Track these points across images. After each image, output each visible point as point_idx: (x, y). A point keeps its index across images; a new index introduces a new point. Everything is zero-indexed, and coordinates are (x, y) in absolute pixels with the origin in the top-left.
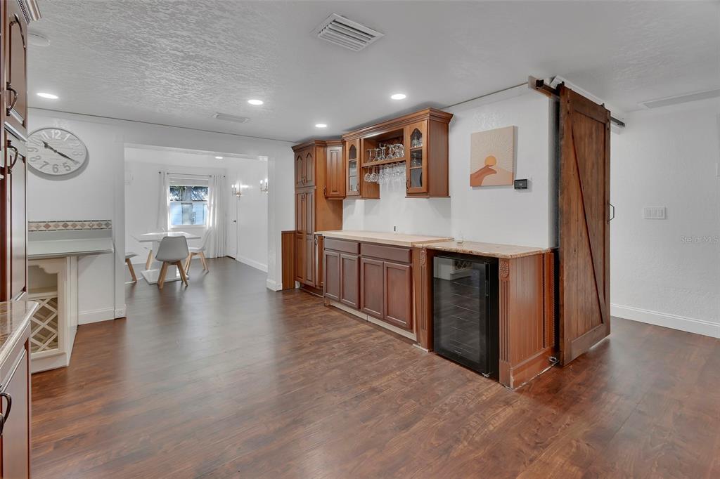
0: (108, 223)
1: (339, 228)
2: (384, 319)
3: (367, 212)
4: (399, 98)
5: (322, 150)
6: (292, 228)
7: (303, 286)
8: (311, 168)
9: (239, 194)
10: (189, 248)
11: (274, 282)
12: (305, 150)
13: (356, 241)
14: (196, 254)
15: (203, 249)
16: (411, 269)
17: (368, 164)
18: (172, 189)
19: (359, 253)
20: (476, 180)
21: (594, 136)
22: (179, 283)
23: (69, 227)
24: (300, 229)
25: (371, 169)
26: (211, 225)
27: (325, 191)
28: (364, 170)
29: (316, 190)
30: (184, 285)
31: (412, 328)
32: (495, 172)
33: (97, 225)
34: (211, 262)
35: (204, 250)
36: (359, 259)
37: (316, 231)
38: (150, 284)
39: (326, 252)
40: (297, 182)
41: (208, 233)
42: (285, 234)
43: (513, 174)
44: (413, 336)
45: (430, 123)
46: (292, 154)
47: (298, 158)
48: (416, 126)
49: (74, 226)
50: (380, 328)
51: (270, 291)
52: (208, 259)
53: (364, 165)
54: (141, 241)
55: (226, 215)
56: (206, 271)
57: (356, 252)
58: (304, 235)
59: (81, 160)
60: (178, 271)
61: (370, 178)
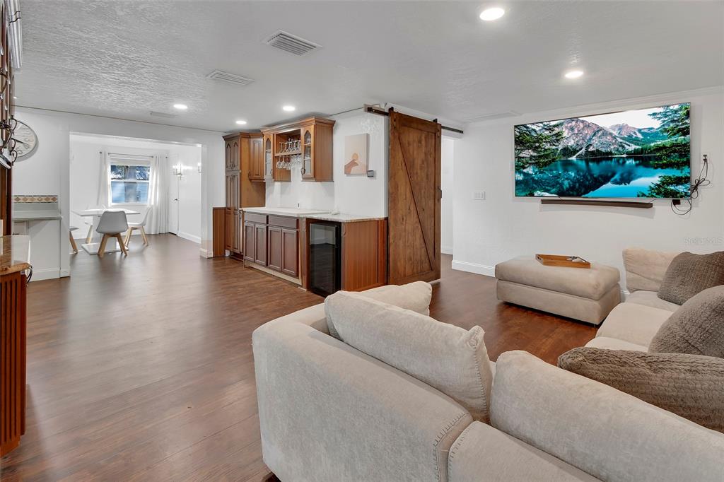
0: (54, 198)
1: (263, 205)
2: (281, 272)
3: (282, 192)
4: (289, 109)
5: (247, 140)
6: (222, 204)
7: (232, 254)
8: (237, 155)
9: (180, 174)
10: (128, 223)
11: (206, 251)
12: (233, 140)
13: (264, 214)
14: (135, 229)
15: (143, 224)
16: (298, 232)
17: (279, 154)
18: (113, 168)
19: (267, 223)
20: (348, 170)
21: (423, 142)
22: (118, 254)
23: (21, 201)
24: (229, 206)
25: (282, 158)
26: (153, 204)
27: (249, 174)
28: (276, 159)
29: (241, 174)
30: (124, 254)
31: (298, 275)
32: (357, 165)
33: (46, 199)
34: (153, 237)
35: (145, 225)
36: (267, 227)
37: (241, 207)
38: (91, 254)
39: (245, 224)
40: (227, 167)
41: (150, 210)
42: (215, 210)
43: (367, 167)
44: (298, 282)
45: (316, 127)
46: (223, 143)
47: (228, 146)
48: (307, 128)
49: (24, 199)
50: (280, 279)
51: (202, 258)
52: (149, 235)
53: (276, 155)
54: (82, 216)
55: (168, 193)
56: (146, 245)
57: (265, 222)
58: (232, 211)
59: (32, 145)
60: (118, 243)
61: (281, 165)
